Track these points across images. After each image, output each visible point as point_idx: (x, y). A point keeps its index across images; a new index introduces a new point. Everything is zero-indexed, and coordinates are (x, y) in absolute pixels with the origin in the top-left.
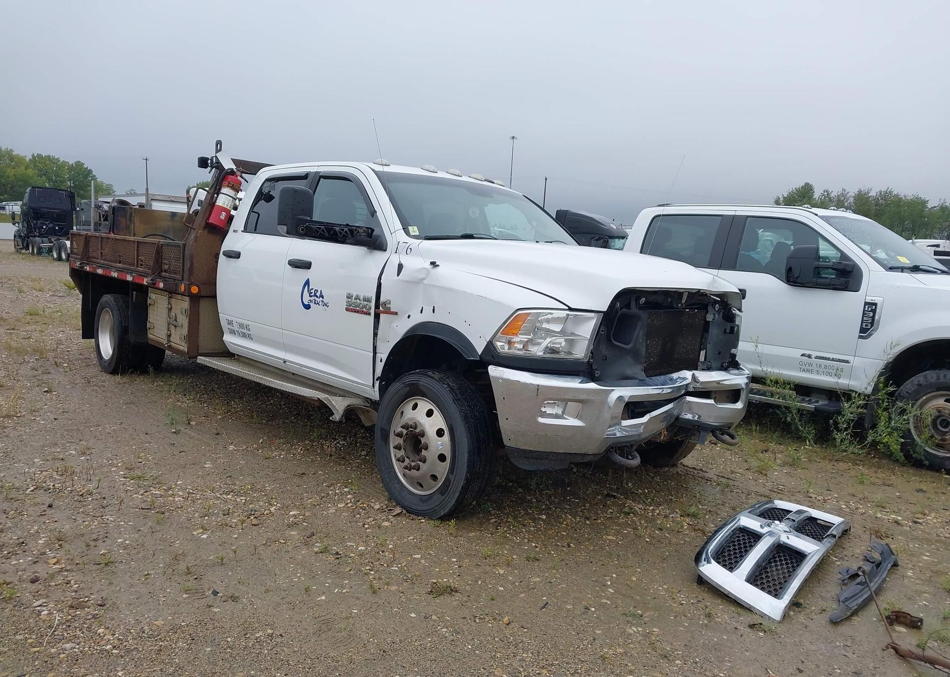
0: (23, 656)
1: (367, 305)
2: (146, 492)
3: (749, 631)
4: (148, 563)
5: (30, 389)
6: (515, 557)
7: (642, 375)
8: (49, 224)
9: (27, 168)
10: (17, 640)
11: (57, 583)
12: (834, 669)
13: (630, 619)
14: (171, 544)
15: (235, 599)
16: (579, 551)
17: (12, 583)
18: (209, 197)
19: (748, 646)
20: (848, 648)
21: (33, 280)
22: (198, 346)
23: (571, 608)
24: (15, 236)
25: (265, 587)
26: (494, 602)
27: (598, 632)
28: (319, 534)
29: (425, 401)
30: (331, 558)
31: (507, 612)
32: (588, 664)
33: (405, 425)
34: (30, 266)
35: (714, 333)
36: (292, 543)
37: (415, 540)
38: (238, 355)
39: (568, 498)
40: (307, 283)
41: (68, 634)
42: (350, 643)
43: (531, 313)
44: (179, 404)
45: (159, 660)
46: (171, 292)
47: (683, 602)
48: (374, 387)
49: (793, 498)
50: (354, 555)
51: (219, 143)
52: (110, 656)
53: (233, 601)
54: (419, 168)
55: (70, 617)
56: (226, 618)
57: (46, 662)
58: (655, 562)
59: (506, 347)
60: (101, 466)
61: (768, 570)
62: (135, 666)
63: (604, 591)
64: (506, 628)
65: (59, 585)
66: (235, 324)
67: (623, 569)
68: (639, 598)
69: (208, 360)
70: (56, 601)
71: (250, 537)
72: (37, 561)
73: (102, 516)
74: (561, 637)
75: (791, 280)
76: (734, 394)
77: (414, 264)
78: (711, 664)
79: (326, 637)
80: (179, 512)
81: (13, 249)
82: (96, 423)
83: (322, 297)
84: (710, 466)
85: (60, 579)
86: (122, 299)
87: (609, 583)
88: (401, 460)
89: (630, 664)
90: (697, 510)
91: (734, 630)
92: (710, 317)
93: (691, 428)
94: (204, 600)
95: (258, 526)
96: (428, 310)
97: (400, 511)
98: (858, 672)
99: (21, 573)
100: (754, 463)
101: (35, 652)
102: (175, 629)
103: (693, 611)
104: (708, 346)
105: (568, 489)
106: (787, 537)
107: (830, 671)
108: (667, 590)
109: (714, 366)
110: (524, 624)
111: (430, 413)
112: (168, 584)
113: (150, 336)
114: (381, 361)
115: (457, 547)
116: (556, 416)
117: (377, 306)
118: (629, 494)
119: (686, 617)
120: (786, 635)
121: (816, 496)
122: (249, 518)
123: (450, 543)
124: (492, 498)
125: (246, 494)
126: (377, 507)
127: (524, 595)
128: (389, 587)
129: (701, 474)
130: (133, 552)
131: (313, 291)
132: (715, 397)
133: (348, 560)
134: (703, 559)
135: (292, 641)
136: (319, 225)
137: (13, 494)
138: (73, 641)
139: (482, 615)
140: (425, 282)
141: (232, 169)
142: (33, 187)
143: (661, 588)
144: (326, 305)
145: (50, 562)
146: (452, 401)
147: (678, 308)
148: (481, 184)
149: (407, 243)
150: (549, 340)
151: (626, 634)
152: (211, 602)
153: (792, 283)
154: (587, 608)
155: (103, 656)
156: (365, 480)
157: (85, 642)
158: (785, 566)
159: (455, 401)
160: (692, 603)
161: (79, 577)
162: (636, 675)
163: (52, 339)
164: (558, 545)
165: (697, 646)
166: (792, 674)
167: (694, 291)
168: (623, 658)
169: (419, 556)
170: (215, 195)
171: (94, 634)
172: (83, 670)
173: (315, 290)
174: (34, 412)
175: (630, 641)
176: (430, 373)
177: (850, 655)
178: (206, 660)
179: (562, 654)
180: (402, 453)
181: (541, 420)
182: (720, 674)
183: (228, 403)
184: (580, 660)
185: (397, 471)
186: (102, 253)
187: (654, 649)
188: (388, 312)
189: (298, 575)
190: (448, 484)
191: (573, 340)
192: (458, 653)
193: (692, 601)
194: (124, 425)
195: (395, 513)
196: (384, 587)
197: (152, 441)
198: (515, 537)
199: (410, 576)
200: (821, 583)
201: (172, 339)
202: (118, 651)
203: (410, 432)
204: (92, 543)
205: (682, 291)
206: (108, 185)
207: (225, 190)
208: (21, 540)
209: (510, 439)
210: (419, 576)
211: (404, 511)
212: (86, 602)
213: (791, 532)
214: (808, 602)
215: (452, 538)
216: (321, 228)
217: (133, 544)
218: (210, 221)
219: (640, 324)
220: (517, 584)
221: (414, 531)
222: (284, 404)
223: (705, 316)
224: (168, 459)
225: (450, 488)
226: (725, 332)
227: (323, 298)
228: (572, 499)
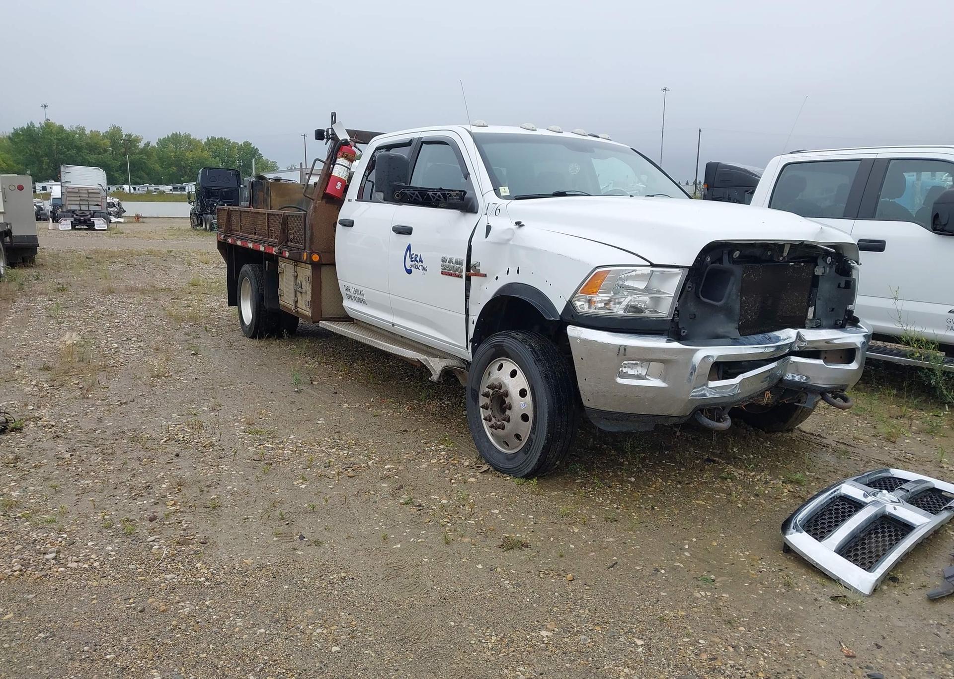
0: (132, 582)
1: (459, 268)
2: (260, 445)
3: (830, 603)
4: (249, 509)
5: (180, 352)
6: (593, 517)
7: (736, 334)
8: (219, 201)
9: (202, 151)
10: (129, 568)
11: (170, 523)
12: (919, 648)
13: (701, 583)
14: (273, 493)
15: (318, 544)
16: (662, 514)
17: (134, 520)
18: (326, 168)
19: (825, 618)
20: (942, 627)
21: (202, 254)
22: (321, 311)
23: (641, 569)
24: (191, 214)
25: (348, 533)
26: (562, 559)
27: (662, 594)
28: (407, 487)
29: (509, 361)
30: (414, 510)
31: (573, 569)
32: (644, 624)
33: (490, 386)
34: (202, 241)
35: (825, 288)
36: (381, 494)
37: (497, 496)
38: (356, 319)
39: (664, 461)
40: (409, 248)
41: (171, 566)
42: (414, 589)
43: (610, 270)
44: (307, 365)
45: (242, 593)
46: (296, 261)
47: (763, 569)
48: (468, 349)
49: (921, 468)
50: (435, 508)
51: (334, 115)
52: (202, 587)
53: (316, 545)
54: (518, 126)
55: (176, 552)
56: (307, 561)
57: (149, 589)
58: (741, 528)
59: (586, 306)
60: (227, 421)
61: (866, 541)
62: (221, 597)
63: (678, 554)
64: (569, 584)
65: (172, 523)
66: (351, 290)
67: (706, 534)
68: (715, 562)
69: (328, 324)
70: (167, 538)
71: (344, 488)
72: (157, 503)
73: (219, 466)
74: (623, 596)
75: (938, 229)
76: (848, 354)
77: (502, 225)
78: (778, 633)
79: (393, 582)
80: (286, 463)
81: (190, 226)
82: (229, 383)
83: (422, 261)
84: (831, 432)
85: (173, 519)
86: (259, 268)
87: (687, 547)
88: (488, 419)
89: (689, 627)
90: (802, 477)
91: (813, 601)
92: (818, 271)
93: (797, 390)
94: (291, 543)
95: (353, 478)
96: (513, 271)
97: (488, 468)
98: (947, 653)
99: (143, 512)
100: (883, 429)
101: (141, 580)
102: (261, 567)
103: (772, 579)
104: (818, 302)
105: (666, 452)
106: (894, 507)
107: (913, 649)
108: (747, 557)
109: (824, 323)
110: (588, 581)
111: (513, 374)
112: (262, 527)
113: (281, 303)
114: (473, 323)
115: (536, 505)
116: (639, 377)
117: (468, 268)
118: (732, 459)
119: (763, 584)
120: (872, 609)
121: (948, 466)
122: (347, 470)
123: (530, 501)
124: (583, 459)
125: (349, 448)
126: (467, 463)
127: (594, 554)
128: (462, 539)
129: (819, 440)
130: (238, 498)
131: (413, 256)
132: (825, 358)
133: (429, 512)
134: (792, 527)
135: (361, 584)
136: (413, 191)
137: (149, 444)
138: (174, 573)
139: (547, 570)
140: (511, 242)
141: (346, 140)
142: (204, 168)
143: (742, 555)
144: (424, 269)
145: (168, 504)
146: (533, 362)
147: (778, 262)
148: (583, 139)
149: (496, 204)
150: (629, 298)
151: (693, 598)
152: (297, 546)
153: (939, 232)
154: (656, 570)
155: (197, 587)
156: (461, 438)
157: (183, 574)
158: (887, 539)
159: (536, 362)
160: (773, 571)
161: (190, 517)
162: (693, 638)
163: (208, 307)
164: (642, 507)
165: (767, 614)
166: (868, 649)
167: (797, 243)
168: (684, 621)
169: (497, 511)
170: (332, 166)
171: (193, 567)
172: (177, 598)
173: (416, 255)
174: (180, 373)
175: (695, 605)
176: (514, 334)
177: (943, 634)
178: (282, 596)
179: (620, 613)
180: (489, 412)
181: (620, 380)
182: (786, 644)
183: (351, 364)
184: (637, 620)
185: (486, 430)
186: (241, 225)
187: (719, 615)
188: (478, 274)
189: (381, 524)
190: (530, 443)
191: (659, 297)
192: (516, 605)
193: (773, 569)
194: (253, 385)
195: (482, 470)
196: (458, 539)
197: (275, 400)
198: (598, 498)
199: (484, 530)
200: (928, 558)
201: (298, 305)
202: (209, 584)
203: (495, 392)
204: (206, 489)
205: (784, 242)
206: (273, 162)
207: (340, 160)
208: (148, 484)
209: (589, 400)
210: (493, 530)
211: (491, 469)
212: (191, 540)
213: (900, 502)
214: (908, 577)
215: (533, 496)
216: (414, 193)
217: (239, 491)
218: (327, 191)
219: (732, 279)
220: (589, 543)
221: (497, 488)
222: (401, 366)
223: (814, 271)
224: (286, 416)
225: (532, 447)
226: (839, 287)
227: (422, 263)
228: (668, 462)
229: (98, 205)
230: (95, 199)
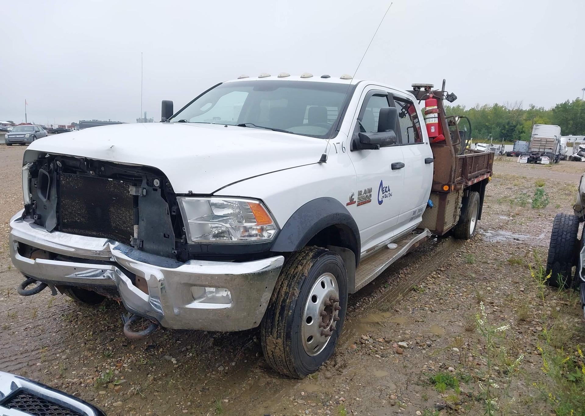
92: (134, 191)
229: (551, 149)
230: (549, 145)
